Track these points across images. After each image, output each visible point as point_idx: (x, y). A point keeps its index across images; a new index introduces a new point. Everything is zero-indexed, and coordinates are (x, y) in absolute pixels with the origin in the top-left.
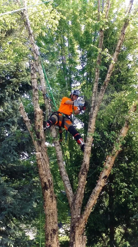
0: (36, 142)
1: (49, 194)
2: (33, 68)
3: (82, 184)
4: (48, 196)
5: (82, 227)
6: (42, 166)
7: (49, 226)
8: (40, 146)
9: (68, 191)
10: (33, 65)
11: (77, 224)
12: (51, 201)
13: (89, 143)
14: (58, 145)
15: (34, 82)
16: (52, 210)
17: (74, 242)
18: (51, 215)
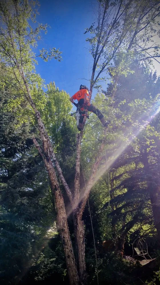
0: (45, 160)
1: (58, 193)
2: (39, 114)
3: (77, 186)
4: (57, 195)
5: (81, 215)
6: (52, 174)
7: (61, 216)
8: (49, 162)
9: (69, 192)
10: (38, 113)
11: (78, 213)
12: (60, 198)
13: (78, 159)
14: (58, 165)
15: (40, 123)
16: (61, 205)
17: (77, 225)
18: (61, 208)
